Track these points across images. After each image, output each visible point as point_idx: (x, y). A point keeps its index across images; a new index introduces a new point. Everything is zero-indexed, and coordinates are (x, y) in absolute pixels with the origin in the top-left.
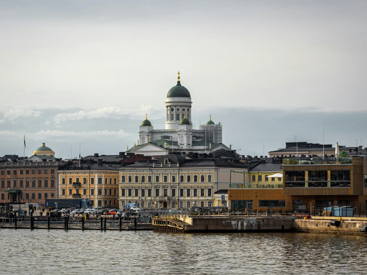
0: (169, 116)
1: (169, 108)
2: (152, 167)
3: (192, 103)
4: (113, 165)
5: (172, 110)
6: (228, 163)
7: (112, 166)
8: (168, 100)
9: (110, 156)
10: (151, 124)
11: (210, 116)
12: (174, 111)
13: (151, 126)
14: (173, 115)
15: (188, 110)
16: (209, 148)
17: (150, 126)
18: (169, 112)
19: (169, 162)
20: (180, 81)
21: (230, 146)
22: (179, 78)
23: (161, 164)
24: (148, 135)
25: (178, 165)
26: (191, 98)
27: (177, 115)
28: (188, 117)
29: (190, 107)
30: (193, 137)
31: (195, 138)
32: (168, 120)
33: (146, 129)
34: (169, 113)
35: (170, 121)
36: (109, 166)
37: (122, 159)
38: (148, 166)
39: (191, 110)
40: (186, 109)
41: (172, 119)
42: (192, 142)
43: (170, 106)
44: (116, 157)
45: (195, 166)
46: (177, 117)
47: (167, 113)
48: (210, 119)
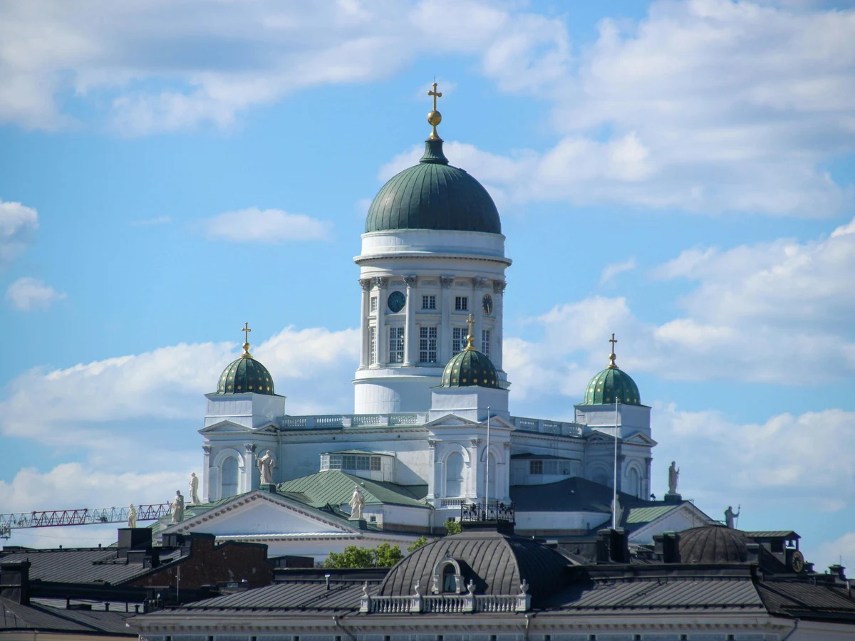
0: (376, 340)
1: (375, 292)
2: (353, 610)
3: (508, 263)
4: (98, 606)
5: (394, 303)
6: (843, 596)
7: (88, 608)
8: (375, 244)
9: (61, 550)
10: (271, 384)
11: (613, 341)
12: (406, 311)
13: (271, 393)
14: (401, 331)
15: (487, 303)
16: (609, 523)
17: (264, 392)
18: (375, 313)
19: (466, 583)
20: (441, 136)
21: (729, 514)
22: (436, 119)
23: (410, 592)
24: (254, 449)
25: (522, 606)
26: (504, 238)
27: (423, 331)
28: (486, 346)
29: (499, 285)
30: (513, 457)
31: (526, 464)
32: (368, 359)
33: (241, 413)
34: (374, 323)
35: (384, 365)
36: (69, 607)
37: (137, 569)
38: (326, 604)
39: (501, 306)
40: (475, 298)
41: (392, 358)
42: (511, 487)
43: (384, 282)
44: (98, 557)
45: (633, 607)
46: (423, 345)
47: (367, 321)
48: (613, 357)
